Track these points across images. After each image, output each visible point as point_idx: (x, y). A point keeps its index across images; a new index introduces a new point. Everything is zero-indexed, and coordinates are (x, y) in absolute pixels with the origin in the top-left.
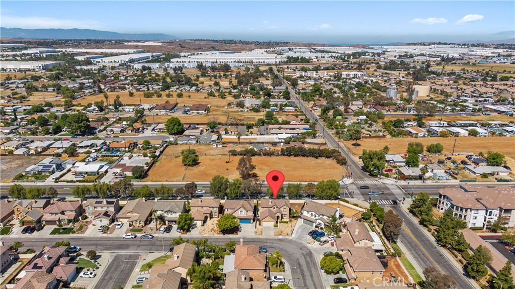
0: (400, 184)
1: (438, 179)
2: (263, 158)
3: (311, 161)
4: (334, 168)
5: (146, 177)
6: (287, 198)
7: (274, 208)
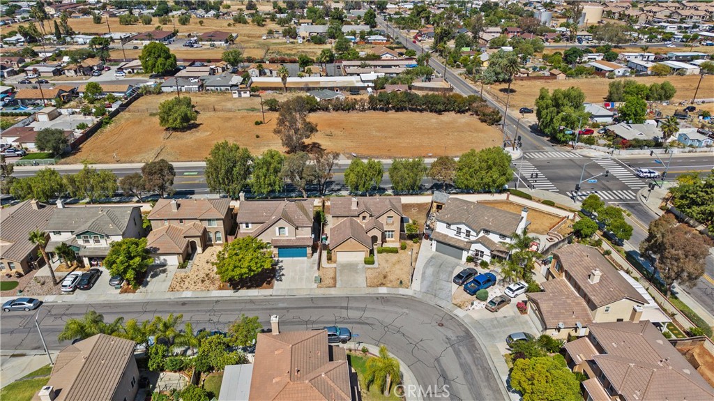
0: (621, 157)
1: (691, 146)
2: (334, 115)
3: (430, 118)
4: (477, 130)
5: (74, 154)
6: (390, 192)
7: (364, 218)
